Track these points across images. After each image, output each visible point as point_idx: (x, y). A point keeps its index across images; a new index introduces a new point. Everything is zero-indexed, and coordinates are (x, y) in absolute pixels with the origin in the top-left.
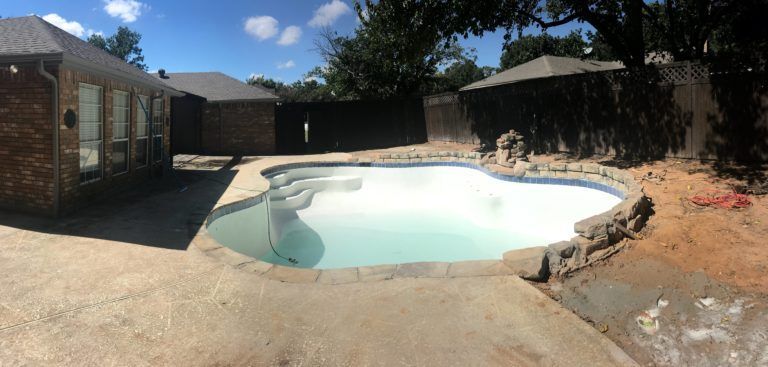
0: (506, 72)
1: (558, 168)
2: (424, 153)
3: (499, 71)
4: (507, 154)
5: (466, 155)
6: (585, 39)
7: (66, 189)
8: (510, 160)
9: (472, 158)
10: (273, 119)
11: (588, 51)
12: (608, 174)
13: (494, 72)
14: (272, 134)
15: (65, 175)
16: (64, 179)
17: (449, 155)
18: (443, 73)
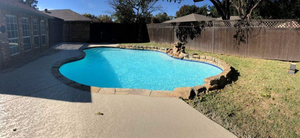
0: (178, 18)
1: (197, 57)
2: (145, 46)
3: (175, 18)
4: (177, 50)
5: (161, 49)
6: (208, 8)
7: (5, 57)
8: (178, 52)
9: (163, 50)
10: (89, 29)
11: (209, 13)
12: (216, 61)
13: (174, 18)
14: (88, 35)
15: (3, 52)
16: (3, 53)
17: (154, 48)
18: (155, 16)
